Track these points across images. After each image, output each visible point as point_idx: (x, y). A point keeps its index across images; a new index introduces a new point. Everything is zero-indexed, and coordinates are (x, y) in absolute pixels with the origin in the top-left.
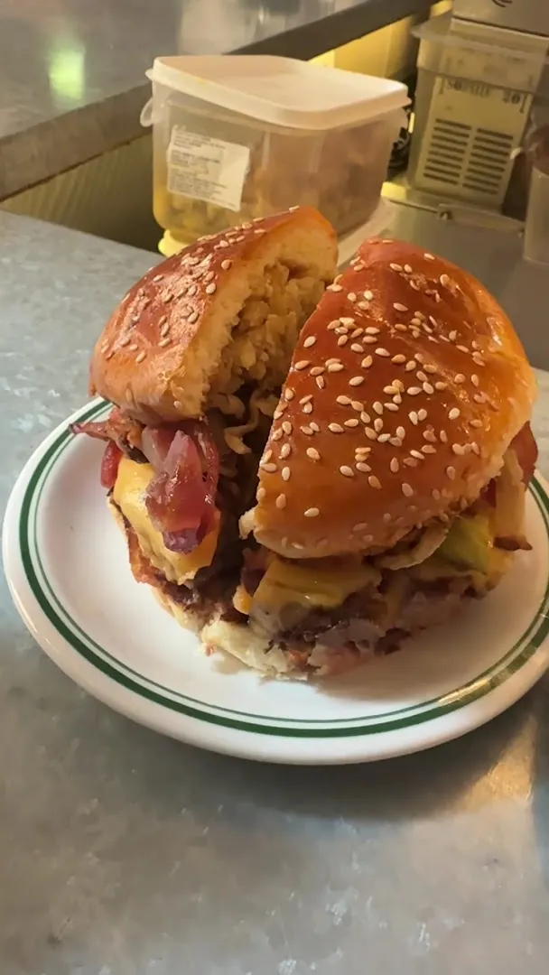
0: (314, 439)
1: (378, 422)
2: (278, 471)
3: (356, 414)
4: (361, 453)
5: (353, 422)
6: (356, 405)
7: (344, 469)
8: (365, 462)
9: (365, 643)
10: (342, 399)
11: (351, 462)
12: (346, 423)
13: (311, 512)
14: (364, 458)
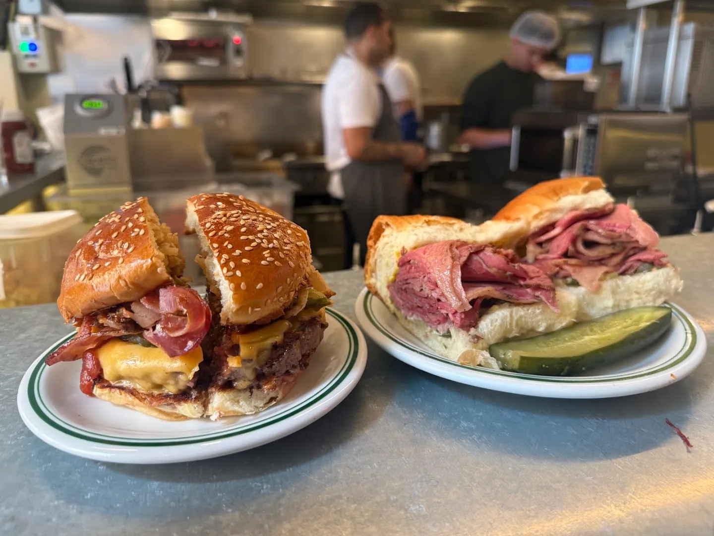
0: (241, 256)
1: (264, 241)
2: (235, 274)
3: (254, 241)
4: (266, 253)
5: (254, 244)
6: (251, 237)
7: (263, 262)
8: (270, 257)
9: (294, 367)
10: (242, 238)
11: (264, 259)
12: (252, 245)
13: (260, 286)
14: (269, 255)
